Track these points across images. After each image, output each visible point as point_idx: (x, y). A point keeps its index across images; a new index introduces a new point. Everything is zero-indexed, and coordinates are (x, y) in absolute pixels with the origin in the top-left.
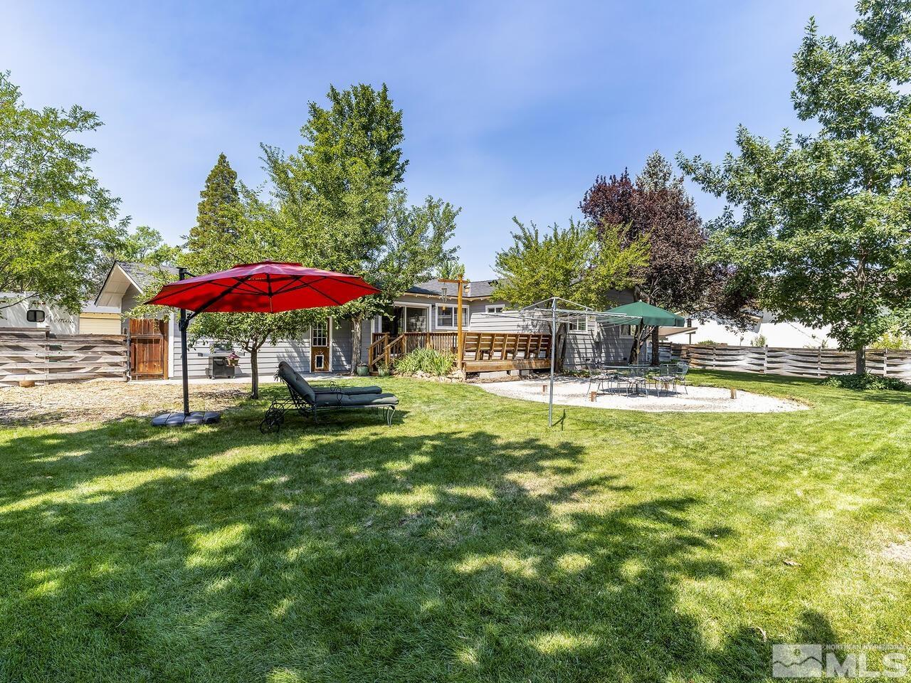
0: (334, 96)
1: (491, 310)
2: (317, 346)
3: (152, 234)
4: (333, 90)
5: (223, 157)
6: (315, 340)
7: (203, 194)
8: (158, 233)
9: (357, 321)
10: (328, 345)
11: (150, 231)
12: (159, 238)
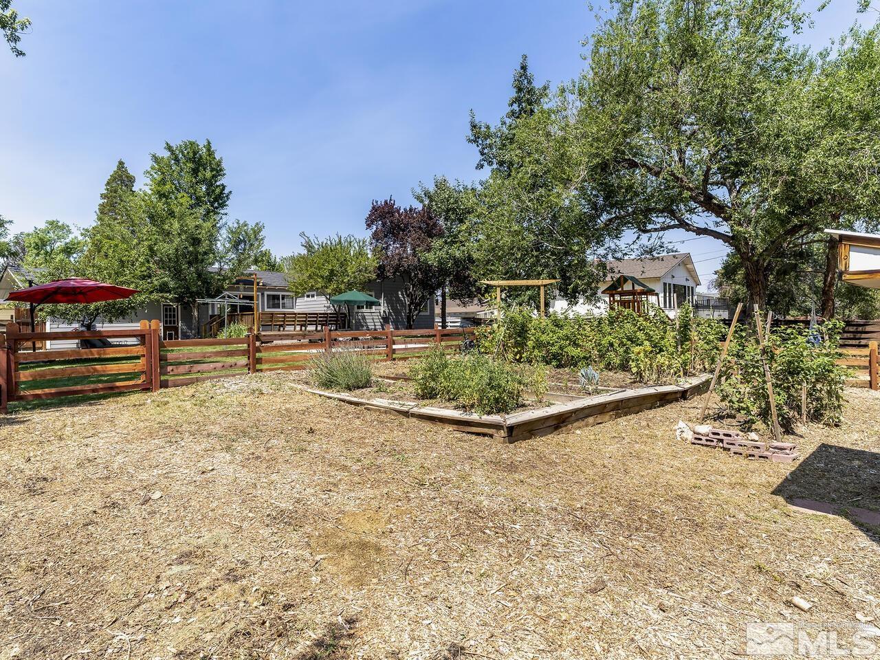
0: (169, 148)
1: (308, 296)
2: (168, 325)
3: (63, 227)
4: (167, 144)
5: (121, 163)
6: (166, 321)
7: (103, 196)
8: (68, 226)
9: (194, 307)
10: (178, 324)
11: (60, 224)
12: (69, 231)
